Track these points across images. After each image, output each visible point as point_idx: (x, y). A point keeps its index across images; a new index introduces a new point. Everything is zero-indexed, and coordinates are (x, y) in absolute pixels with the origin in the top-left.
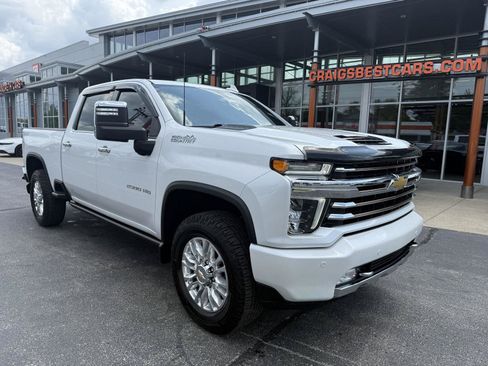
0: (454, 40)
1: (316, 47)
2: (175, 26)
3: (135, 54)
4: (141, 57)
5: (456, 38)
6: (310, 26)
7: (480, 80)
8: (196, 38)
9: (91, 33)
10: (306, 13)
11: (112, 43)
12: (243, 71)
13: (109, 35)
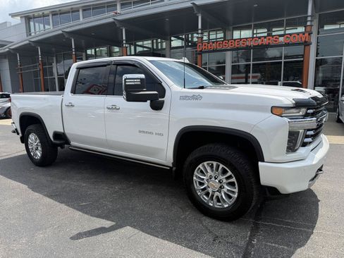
0: (283, 20)
1: (200, 27)
2: (84, 10)
3: (60, 32)
4: (65, 34)
5: (285, 19)
6: (196, 12)
7: (306, 47)
8: (111, 20)
9: (13, 15)
10: (193, 4)
11: (32, 23)
12: (140, 43)
13: (28, 17)
